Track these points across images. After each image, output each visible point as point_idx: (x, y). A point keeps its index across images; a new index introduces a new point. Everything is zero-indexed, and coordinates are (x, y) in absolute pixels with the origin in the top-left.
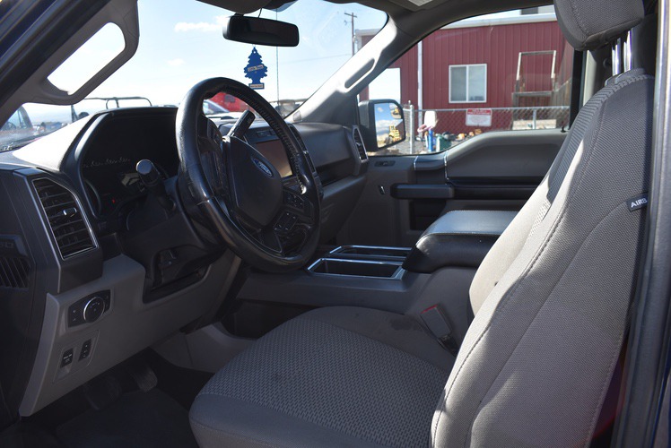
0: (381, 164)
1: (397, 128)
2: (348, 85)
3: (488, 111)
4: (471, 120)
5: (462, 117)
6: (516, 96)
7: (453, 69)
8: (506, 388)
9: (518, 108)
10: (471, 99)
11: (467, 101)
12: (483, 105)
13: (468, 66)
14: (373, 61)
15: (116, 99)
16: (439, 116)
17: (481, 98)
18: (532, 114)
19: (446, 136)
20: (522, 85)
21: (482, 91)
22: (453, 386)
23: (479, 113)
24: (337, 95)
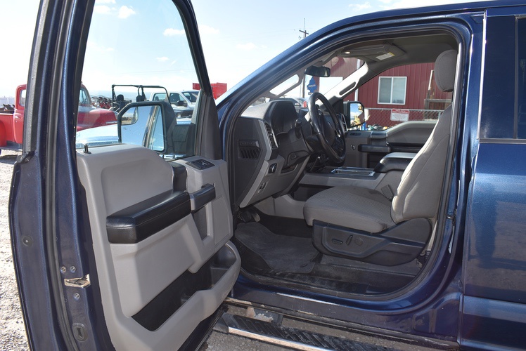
0: (354, 134)
1: (359, 117)
2: (341, 93)
3: (407, 111)
4: (394, 117)
5: (388, 114)
6: (427, 101)
7: (381, 79)
8: (415, 187)
9: (428, 110)
10: (394, 102)
11: (391, 103)
12: (402, 107)
13: (393, 78)
14: (355, 83)
15: (142, 87)
16: (370, 112)
17: (402, 102)
18: (437, 115)
19: (375, 127)
20: (432, 94)
21: (402, 96)
22: (399, 189)
23: (401, 112)
24: (334, 98)
